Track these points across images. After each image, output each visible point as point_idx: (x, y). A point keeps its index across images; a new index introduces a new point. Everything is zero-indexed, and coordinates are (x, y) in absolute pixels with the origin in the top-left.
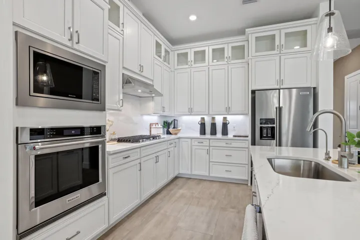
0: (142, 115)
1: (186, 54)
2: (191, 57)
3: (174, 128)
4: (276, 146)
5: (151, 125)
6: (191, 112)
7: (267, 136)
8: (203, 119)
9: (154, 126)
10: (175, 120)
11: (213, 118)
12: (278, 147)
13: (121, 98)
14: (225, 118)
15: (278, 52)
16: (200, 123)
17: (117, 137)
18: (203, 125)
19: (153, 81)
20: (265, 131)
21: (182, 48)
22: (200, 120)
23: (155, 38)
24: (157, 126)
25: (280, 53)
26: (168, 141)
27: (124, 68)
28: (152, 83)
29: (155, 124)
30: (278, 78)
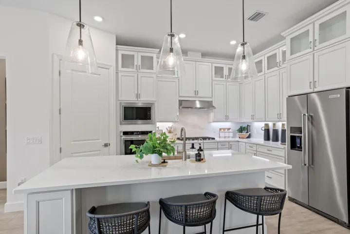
3: (247, 133)
5: (220, 129)
6: (253, 119)
8: (267, 125)
9: (222, 131)
10: (248, 125)
11: (274, 125)
13: (178, 114)
14: (283, 125)
15: (312, 50)
16: (263, 129)
17: (177, 137)
18: (267, 131)
19: (212, 97)
22: (264, 126)
23: (214, 65)
24: (226, 131)
25: (314, 50)
26: (218, 142)
27: (179, 97)
28: (210, 100)
29: (224, 129)
30: (312, 81)
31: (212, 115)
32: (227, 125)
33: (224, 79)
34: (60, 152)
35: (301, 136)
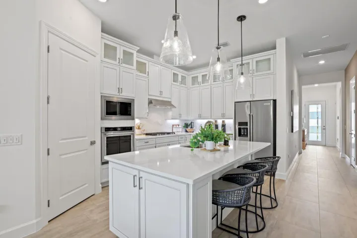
0: (166, 120)
1: (197, 77)
2: (200, 79)
3: (191, 128)
4: (250, 141)
5: (173, 126)
6: (200, 117)
7: (244, 135)
9: (175, 126)
10: (192, 122)
11: (216, 121)
12: (251, 142)
13: (147, 111)
14: (223, 121)
15: (251, 75)
17: (145, 132)
19: (170, 98)
20: (242, 131)
21: (194, 73)
23: (173, 71)
24: (177, 126)
25: (253, 75)
26: (178, 136)
27: (149, 95)
28: (170, 100)
29: (176, 125)
30: (251, 93)
31: (170, 114)
32: (176, 122)
33: (178, 84)
34: (48, 154)
35: (247, 128)
